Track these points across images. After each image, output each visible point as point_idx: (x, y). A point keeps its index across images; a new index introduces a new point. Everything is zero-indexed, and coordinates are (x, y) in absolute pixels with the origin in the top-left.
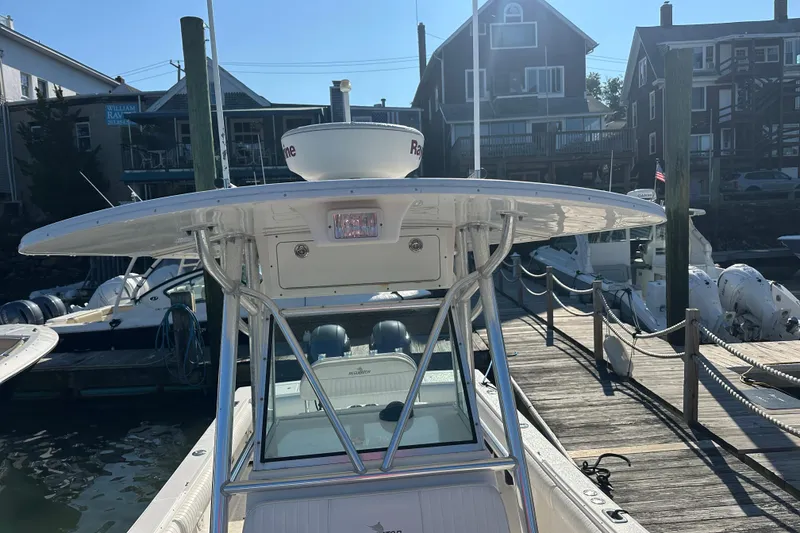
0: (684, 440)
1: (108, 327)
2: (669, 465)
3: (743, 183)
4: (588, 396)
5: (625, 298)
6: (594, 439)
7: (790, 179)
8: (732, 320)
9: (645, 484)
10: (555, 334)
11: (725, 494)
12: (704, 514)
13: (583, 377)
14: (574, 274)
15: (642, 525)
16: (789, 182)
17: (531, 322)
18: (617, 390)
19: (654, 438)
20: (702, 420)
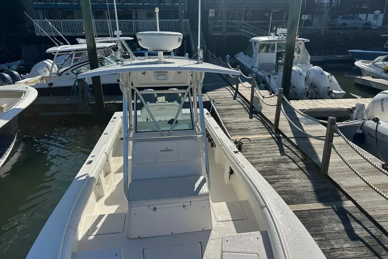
0: (271, 134)
1: (48, 86)
2: (263, 141)
3: (340, 21)
4: (243, 119)
5: (268, 80)
6: (241, 133)
7: (361, 20)
8: (307, 90)
9: (253, 147)
10: (238, 95)
11: (277, 150)
12: (268, 155)
13: (244, 112)
14: (250, 68)
15: (246, 158)
16: (360, 22)
17: (229, 89)
18: (254, 117)
19: (261, 133)
20: (280, 128)
